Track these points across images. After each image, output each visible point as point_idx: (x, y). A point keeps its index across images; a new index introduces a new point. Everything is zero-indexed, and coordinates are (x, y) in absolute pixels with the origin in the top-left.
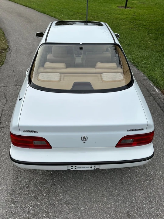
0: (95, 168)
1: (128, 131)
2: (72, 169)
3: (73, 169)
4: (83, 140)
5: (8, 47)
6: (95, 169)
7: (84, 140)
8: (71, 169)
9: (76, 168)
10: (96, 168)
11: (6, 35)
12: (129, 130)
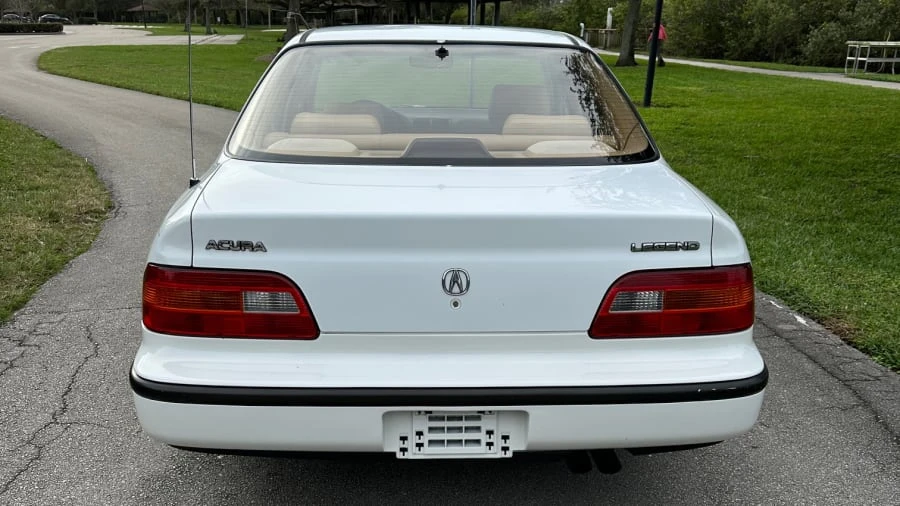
0: (505, 449)
1: (634, 249)
2: (404, 450)
3: (409, 456)
4: (450, 291)
5: (110, 207)
6: (509, 454)
7: (456, 289)
8: (400, 455)
9: (420, 445)
10: (512, 449)
11: (104, 175)
12: (639, 246)
